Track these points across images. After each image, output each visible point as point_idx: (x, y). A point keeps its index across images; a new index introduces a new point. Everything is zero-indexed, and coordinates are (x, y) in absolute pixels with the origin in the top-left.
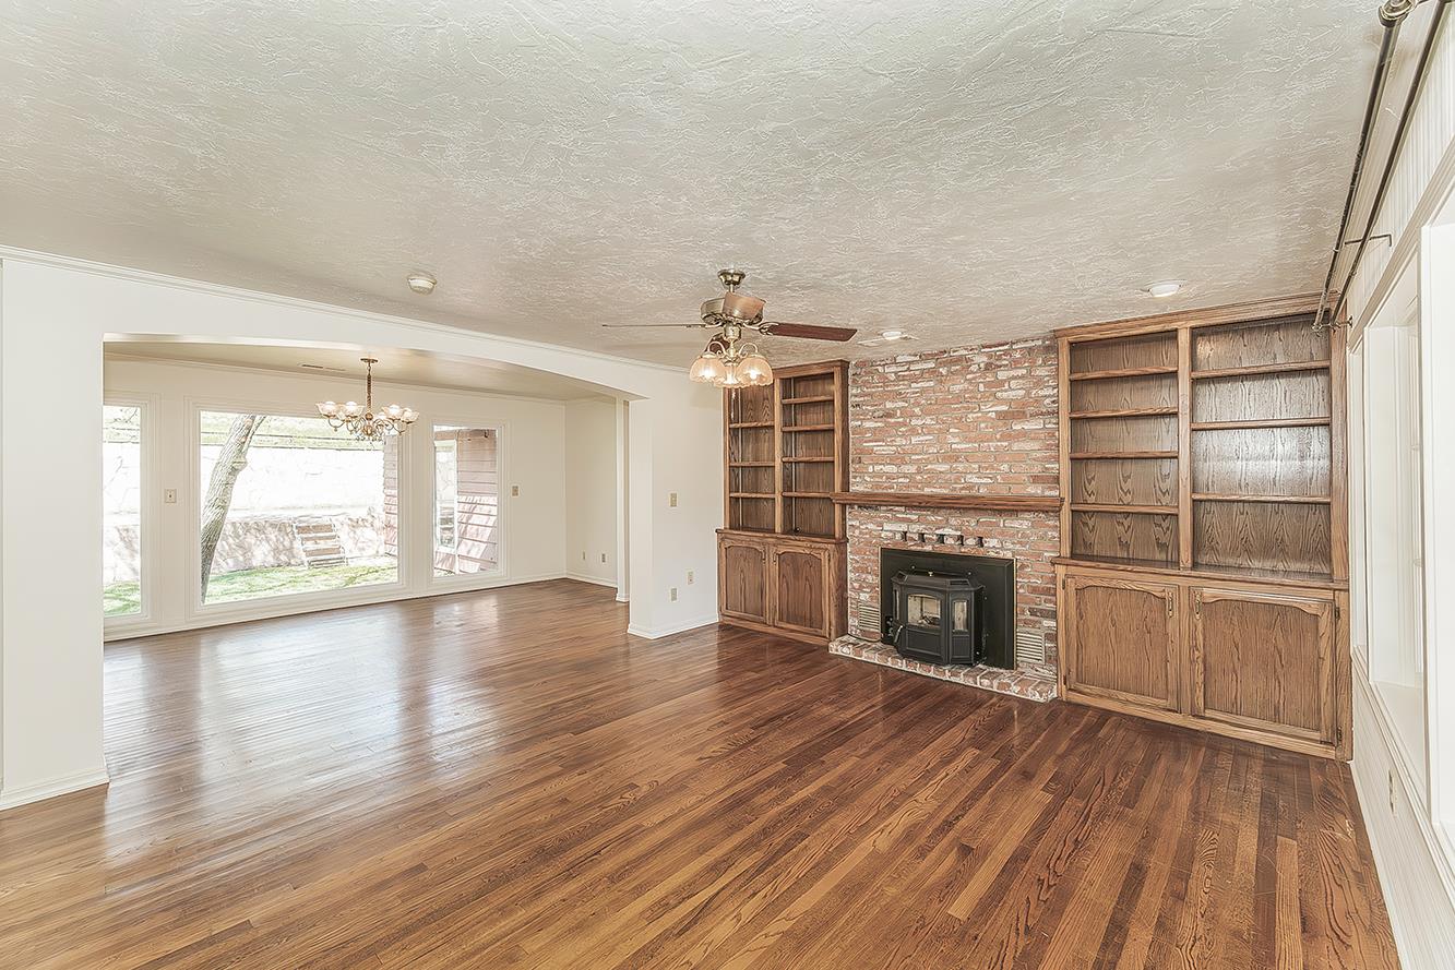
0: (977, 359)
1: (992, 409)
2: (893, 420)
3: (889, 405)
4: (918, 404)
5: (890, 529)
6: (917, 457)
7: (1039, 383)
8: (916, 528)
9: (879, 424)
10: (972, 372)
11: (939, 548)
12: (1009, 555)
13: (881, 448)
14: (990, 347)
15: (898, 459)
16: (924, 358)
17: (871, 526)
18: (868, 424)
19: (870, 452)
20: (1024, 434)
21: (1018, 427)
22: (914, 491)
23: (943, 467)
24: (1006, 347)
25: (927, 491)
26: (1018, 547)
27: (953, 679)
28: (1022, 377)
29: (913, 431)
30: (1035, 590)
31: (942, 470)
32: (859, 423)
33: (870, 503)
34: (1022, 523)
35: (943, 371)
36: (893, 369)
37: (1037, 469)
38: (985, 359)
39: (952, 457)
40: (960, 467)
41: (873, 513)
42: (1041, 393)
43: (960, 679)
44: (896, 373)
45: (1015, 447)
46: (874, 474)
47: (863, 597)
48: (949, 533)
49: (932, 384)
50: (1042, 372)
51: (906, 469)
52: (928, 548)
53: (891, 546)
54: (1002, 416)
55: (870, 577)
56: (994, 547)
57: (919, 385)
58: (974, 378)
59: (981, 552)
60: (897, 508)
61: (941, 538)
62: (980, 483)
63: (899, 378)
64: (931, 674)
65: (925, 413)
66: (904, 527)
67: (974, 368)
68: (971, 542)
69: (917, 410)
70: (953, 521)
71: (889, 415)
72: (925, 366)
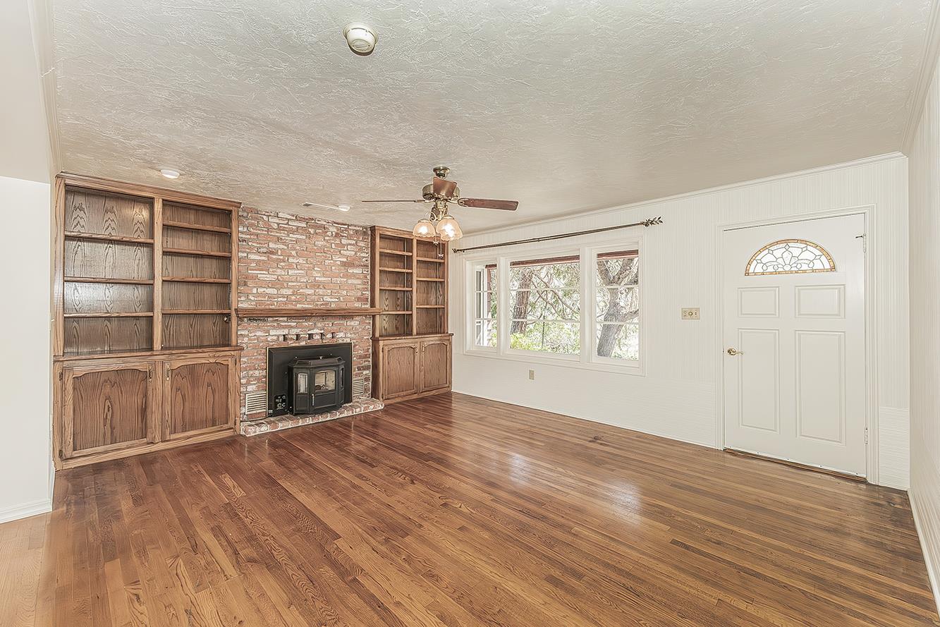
0: (331, 229)
1: (339, 259)
2: (274, 257)
3: (271, 245)
4: (295, 249)
5: (275, 334)
6: (293, 284)
7: (361, 250)
8: (295, 331)
9: (263, 258)
10: (328, 236)
11: (311, 343)
12: (349, 341)
13: (263, 276)
14: (337, 224)
15: (278, 284)
16: (298, 219)
17: (259, 333)
18: (252, 257)
19: (255, 278)
20: (354, 276)
21: (351, 271)
22: (290, 307)
23: (311, 292)
24: (346, 226)
25: (299, 306)
26: (353, 335)
27: (341, 416)
28: (353, 245)
29: (290, 267)
30: (360, 357)
31: (310, 293)
32: (246, 255)
33: (257, 316)
34: (354, 323)
35: (312, 231)
36: (276, 220)
37: (359, 294)
38: (336, 230)
39: (316, 285)
40: (321, 292)
41: (261, 324)
42: (362, 255)
43: (346, 414)
44: (278, 224)
45: (350, 282)
46: (258, 294)
47: (250, 388)
48: (317, 332)
49: (304, 237)
50: (362, 244)
51: (284, 291)
52: (303, 343)
53: (275, 346)
54: (344, 264)
55: (257, 372)
56: (342, 338)
57: (295, 236)
58: (330, 240)
59: (334, 342)
60: (281, 319)
61: (311, 336)
62: (332, 301)
63: (279, 228)
64: (328, 419)
65: (298, 256)
66: (286, 332)
67: (329, 234)
68: (329, 336)
69: (294, 253)
70: (319, 325)
71: (272, 253)
72: (300, 225)
